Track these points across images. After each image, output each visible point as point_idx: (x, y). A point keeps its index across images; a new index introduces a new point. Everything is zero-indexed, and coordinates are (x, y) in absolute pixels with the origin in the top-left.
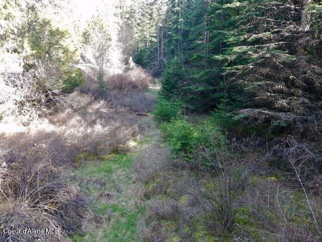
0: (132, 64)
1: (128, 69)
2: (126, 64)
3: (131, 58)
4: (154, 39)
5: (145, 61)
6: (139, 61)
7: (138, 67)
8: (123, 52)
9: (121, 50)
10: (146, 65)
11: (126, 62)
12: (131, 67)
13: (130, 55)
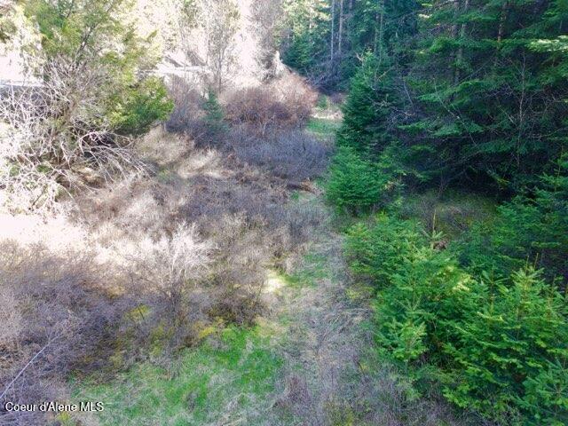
0: (280, 67)
1: (272, 77)
2: (268, 67)
3: (278, 55)
4: (324, 16)
5: (306, 61)
6: (294, 60)
7: (291, 72)
8: (264, 43)
9: (258, 38)
10: (308, 68)
11: (268, 62)
12: (277, 73)
13: (276, 49)
